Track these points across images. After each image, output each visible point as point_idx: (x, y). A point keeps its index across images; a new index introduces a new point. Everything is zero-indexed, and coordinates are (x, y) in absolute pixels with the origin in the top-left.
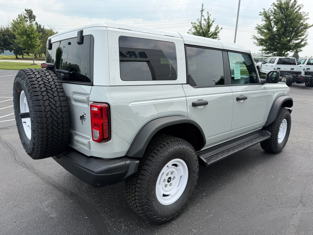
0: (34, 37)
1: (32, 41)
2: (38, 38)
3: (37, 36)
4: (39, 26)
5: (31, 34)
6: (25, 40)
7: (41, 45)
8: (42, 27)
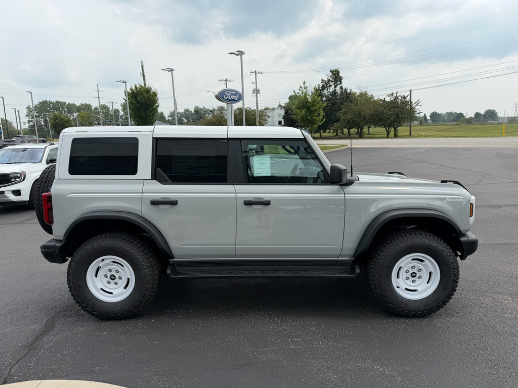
0: (315, 110)
1: (313, 115)
2: (321, 110)
3: (320, 108)
4: (344, 90)
5: (313, 106)
6: (304, 115)
7: (324, 119)
8: (348, 91)
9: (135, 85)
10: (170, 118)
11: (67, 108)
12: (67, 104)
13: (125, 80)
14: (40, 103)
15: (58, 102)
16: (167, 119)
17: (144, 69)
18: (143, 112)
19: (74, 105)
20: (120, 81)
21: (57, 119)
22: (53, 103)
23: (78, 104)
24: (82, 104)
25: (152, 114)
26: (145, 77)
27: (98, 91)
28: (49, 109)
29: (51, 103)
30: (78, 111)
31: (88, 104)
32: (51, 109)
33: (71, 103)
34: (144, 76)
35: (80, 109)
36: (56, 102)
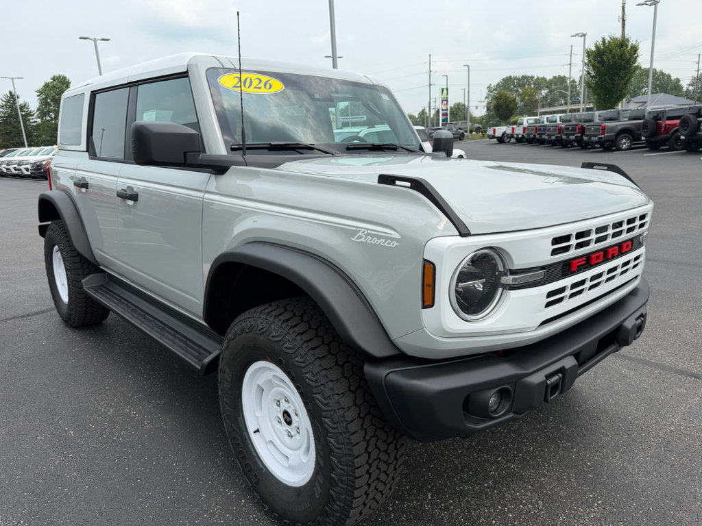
9: (603, 39)
10: (691, 88)
11: (535, 84)
12: (535, 78)
13: (585, 33)
14: (503, 80)
15: (524, 77)
16: (685, 89)
17: (626, 10)
18: (608, 80)
19: (544, 79)
20: (577, 35)
21: (500, 99)
22: (518, 79)
23: (549, 77)
24: (555, 77)
25: (622, 82)
26: (626, 22)
27: (571, 56)
28: (512, 86)
29: (515, 78)
30: (547, 87)
31: (562, 75)
32: (515, 86)
33: (541, 76)
34: (624, 21)
35: (551, 85)
36: (523, 77)
